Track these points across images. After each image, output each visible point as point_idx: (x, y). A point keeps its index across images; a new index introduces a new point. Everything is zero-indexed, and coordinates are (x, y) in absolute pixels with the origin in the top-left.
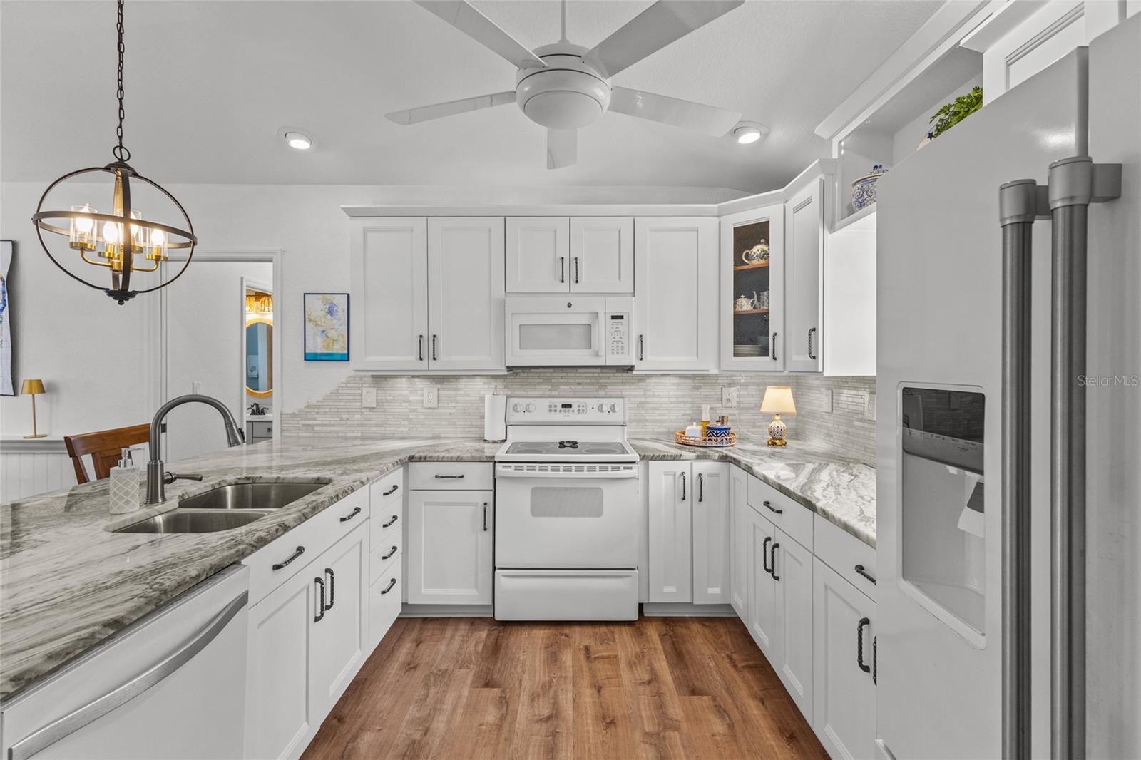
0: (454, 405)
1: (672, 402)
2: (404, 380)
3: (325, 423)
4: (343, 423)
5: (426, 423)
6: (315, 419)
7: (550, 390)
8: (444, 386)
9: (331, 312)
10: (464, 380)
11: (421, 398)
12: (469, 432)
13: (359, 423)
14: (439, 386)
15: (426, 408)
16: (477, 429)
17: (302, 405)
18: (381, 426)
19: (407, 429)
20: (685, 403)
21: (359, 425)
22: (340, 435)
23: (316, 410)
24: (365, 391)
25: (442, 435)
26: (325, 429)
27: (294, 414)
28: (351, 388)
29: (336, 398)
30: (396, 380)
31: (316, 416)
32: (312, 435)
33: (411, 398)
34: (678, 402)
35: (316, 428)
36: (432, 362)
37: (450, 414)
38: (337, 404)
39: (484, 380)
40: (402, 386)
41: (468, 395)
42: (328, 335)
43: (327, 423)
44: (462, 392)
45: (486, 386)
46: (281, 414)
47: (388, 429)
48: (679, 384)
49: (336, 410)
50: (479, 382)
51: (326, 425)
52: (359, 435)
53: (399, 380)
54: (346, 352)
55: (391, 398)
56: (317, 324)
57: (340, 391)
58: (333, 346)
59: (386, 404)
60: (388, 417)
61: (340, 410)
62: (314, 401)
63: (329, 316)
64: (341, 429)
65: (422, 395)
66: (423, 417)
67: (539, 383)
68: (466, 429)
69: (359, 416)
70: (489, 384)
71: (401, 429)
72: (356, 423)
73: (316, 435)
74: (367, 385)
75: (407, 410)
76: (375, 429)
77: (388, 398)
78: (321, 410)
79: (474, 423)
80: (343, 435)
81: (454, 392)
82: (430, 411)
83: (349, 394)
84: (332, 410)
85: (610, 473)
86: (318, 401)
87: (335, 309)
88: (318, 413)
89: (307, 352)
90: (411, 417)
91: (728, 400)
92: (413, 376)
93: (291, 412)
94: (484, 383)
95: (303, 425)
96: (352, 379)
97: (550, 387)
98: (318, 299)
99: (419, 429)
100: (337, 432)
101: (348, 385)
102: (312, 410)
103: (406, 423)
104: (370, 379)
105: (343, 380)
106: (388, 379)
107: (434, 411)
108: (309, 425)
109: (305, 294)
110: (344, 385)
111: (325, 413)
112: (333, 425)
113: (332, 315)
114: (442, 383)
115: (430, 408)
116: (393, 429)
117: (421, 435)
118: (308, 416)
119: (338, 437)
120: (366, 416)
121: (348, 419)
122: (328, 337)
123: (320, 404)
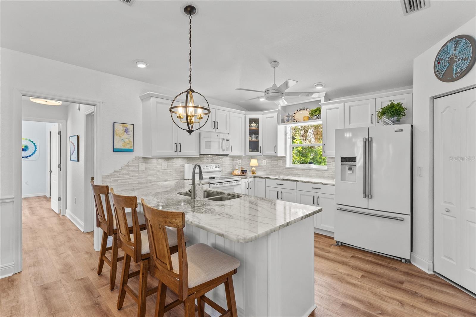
0: (172, 168)
1: (228, 164)
2: (155, 159)
3: (123, 178)
4: (130, 178)
5: (163, 175)
6: (118, 177)
7: (200, 162)
8: (169, 161)
9: (126, 131)
10: (175, 159)
11: (161, 166)
12: (177, 178)
13: (138, 177)
14: (167, 161)
15: (163, 170)
16: (179, 176)
17: (112, 172)
18: (146, 178)
19: (156, 178)
20: (231, 164)
21: (137, 178)
22: (130, 183)
23: (119, 173)
24: (140, 164)
25: (168, 179)
26: (123, 181)
27: (108, 175)
28: (134, 163)
29: (128, 167)
30: (152, 159)
31: (119, 176)
32: (117, 184)
33: (157, 166)
34: (230, 164)
35: (119, 181)
36: (179, 153)
37: (171, 171)
38: (128, 170)
39: (182, 159)
40: (154, 162)
41: (177, 165)
42: (125, 141)
43: (124, 178)
44: (175, 163)
45: (182, 161)
46: (102, 176)
47: (149, 179)
48: (230, 159)
49: (128, 173)
50: (180, 159)
51: (123, 179)
52: (137, 182)
53: (153, 159)
54: (132, 148)
55: (150, 167)
56: (120, 136)
57: (129, 165)
58: (127, 146)
59: (148, 169)
60: (149, 174)
61: (129, 173)
62: (117, 169)
63: (125, 133)
64: (130, 180)
65: (162, 165)
66: (161, 173)
67: (197, 160)
68: (176, 177)
69: (138, 174)
70: (183, 160)
71: (154, 178)
72: (136, 177)
73: (119, 184)
74: (141, 162)
75: (156, 171)
76: (144, 179)
77: (149, 167)
78: (121, 173)
79: (179, 174)
80: (131, 183)
81: (172, 164)
82: (164, 171)
83: (133, 166)
84: (126, 173)
85: (233, 184)
86: (119, 169)
87: (128, 130)
88: (120, 174)
89: (115, 148)
90: (157, 173)
91: (239, 163)
92: (158, 158)
93: (107, 175)
94: (182, 160)
95: (113, 180)
96: (135, 159)
97: (200, 161)
98: (121, 126)
99: (160, 178)
100: (128, 182)
101: (133, 162)
102: (117, 173)
103: (156, 176)
104: (142, 159)
105: (131, 160)
106: (149, 159)
107: (166, 171)
108: (116, 180)
109: (114, 123)
110: (131, 162)
111: (123, 174)
112: (127, 179)
113: (126, 133)
114: (168, 160)
115: (164, 170)
116: (151, 179)
117: (161, 180)
118: (115, 176)
119: (129, 184)
120: (141, 174)
121: (133, 176)
122: (125, 142)
123: (121, 170)
